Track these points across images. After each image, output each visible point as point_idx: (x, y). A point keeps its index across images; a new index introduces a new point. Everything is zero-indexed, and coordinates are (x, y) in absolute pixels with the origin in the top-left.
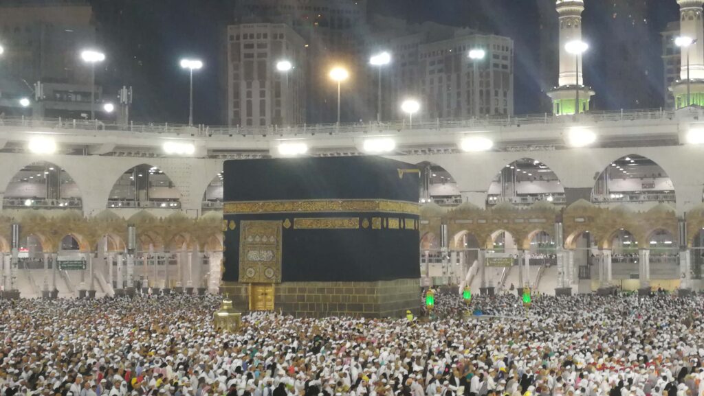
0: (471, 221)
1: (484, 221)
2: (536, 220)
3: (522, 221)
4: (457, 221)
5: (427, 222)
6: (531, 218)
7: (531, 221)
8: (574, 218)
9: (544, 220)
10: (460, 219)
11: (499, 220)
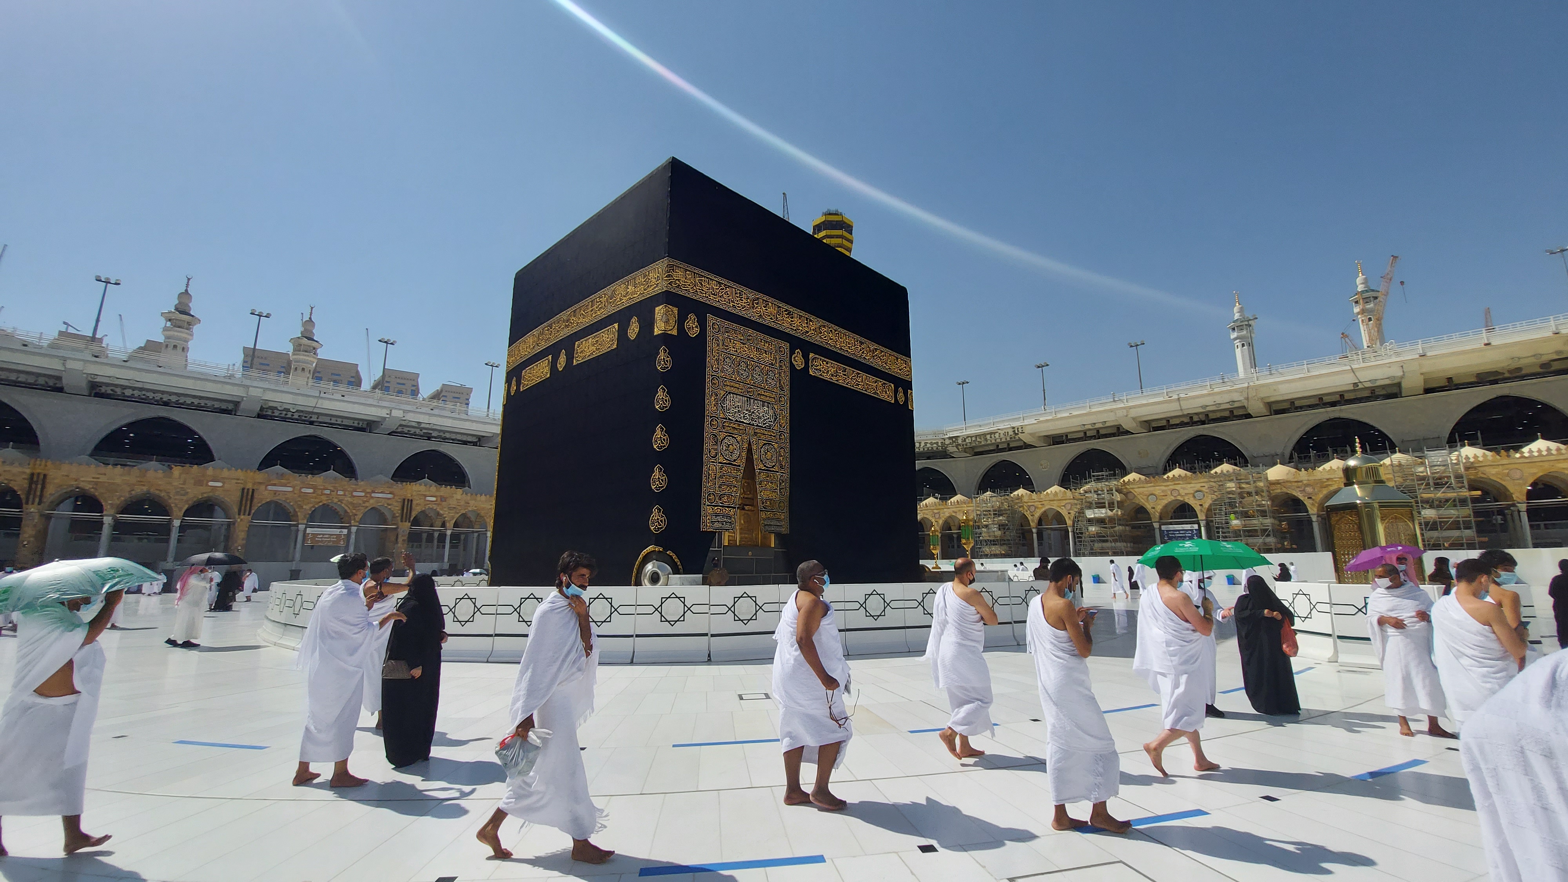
0: (290, 489)
1: (311, 491)
3: (363, 494)
4: (270, 488)
5: (219, 484)
7: (373, 495)
8: (426, 496)
9: (390, 496)
10: (275, 485)
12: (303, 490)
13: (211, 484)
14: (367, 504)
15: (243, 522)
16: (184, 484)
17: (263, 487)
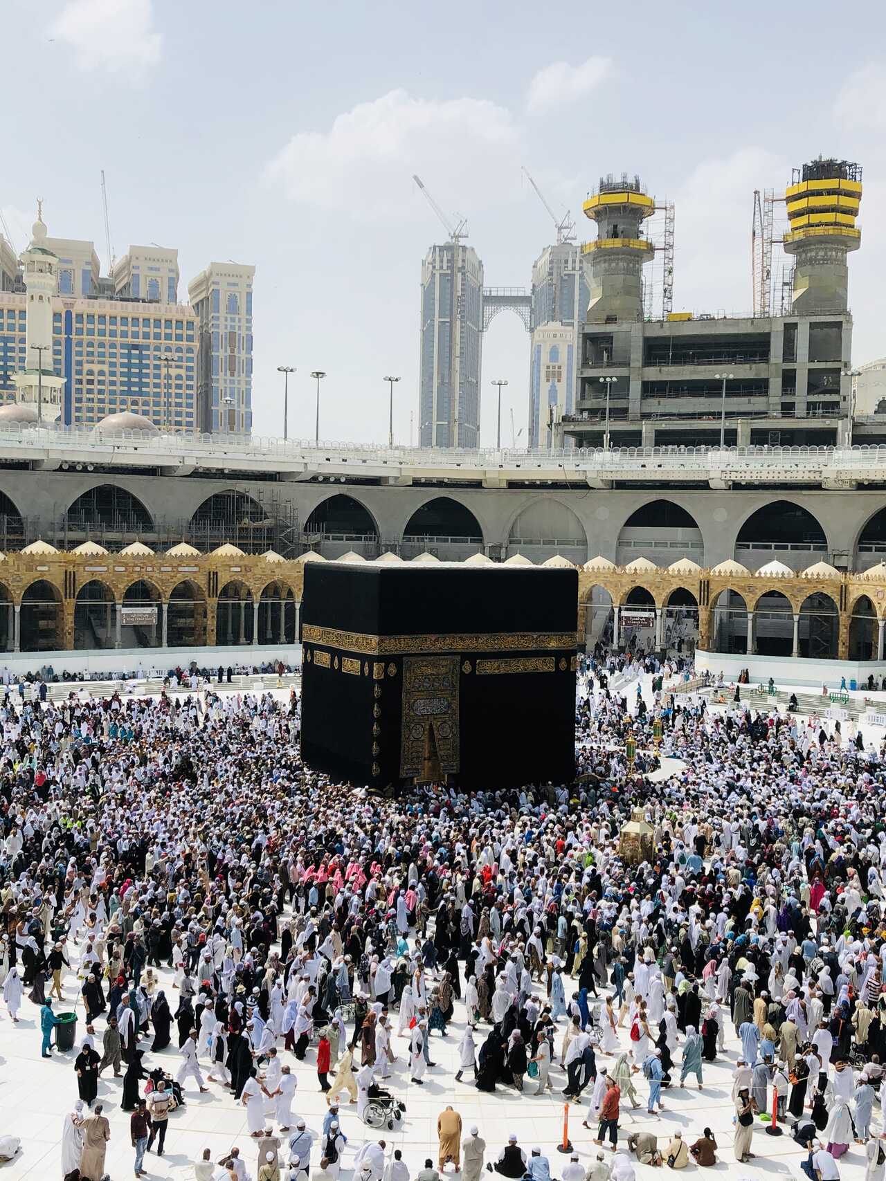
0: (105, 569)
1: (123, 569)
2: (186, 569)
3: (170, 569)
4: (87, 569)
5: (46, 568)
6: (179, 565)
7: (180, 569)
8: (230, 566)
9: (196, 569)
10: (91, 565)
11: (141, 568)
12: (116, 569)
13: (39, 568)
14: (175, 579)
15: (70, 605)
16: (18, 570)
17: (81, 569)
